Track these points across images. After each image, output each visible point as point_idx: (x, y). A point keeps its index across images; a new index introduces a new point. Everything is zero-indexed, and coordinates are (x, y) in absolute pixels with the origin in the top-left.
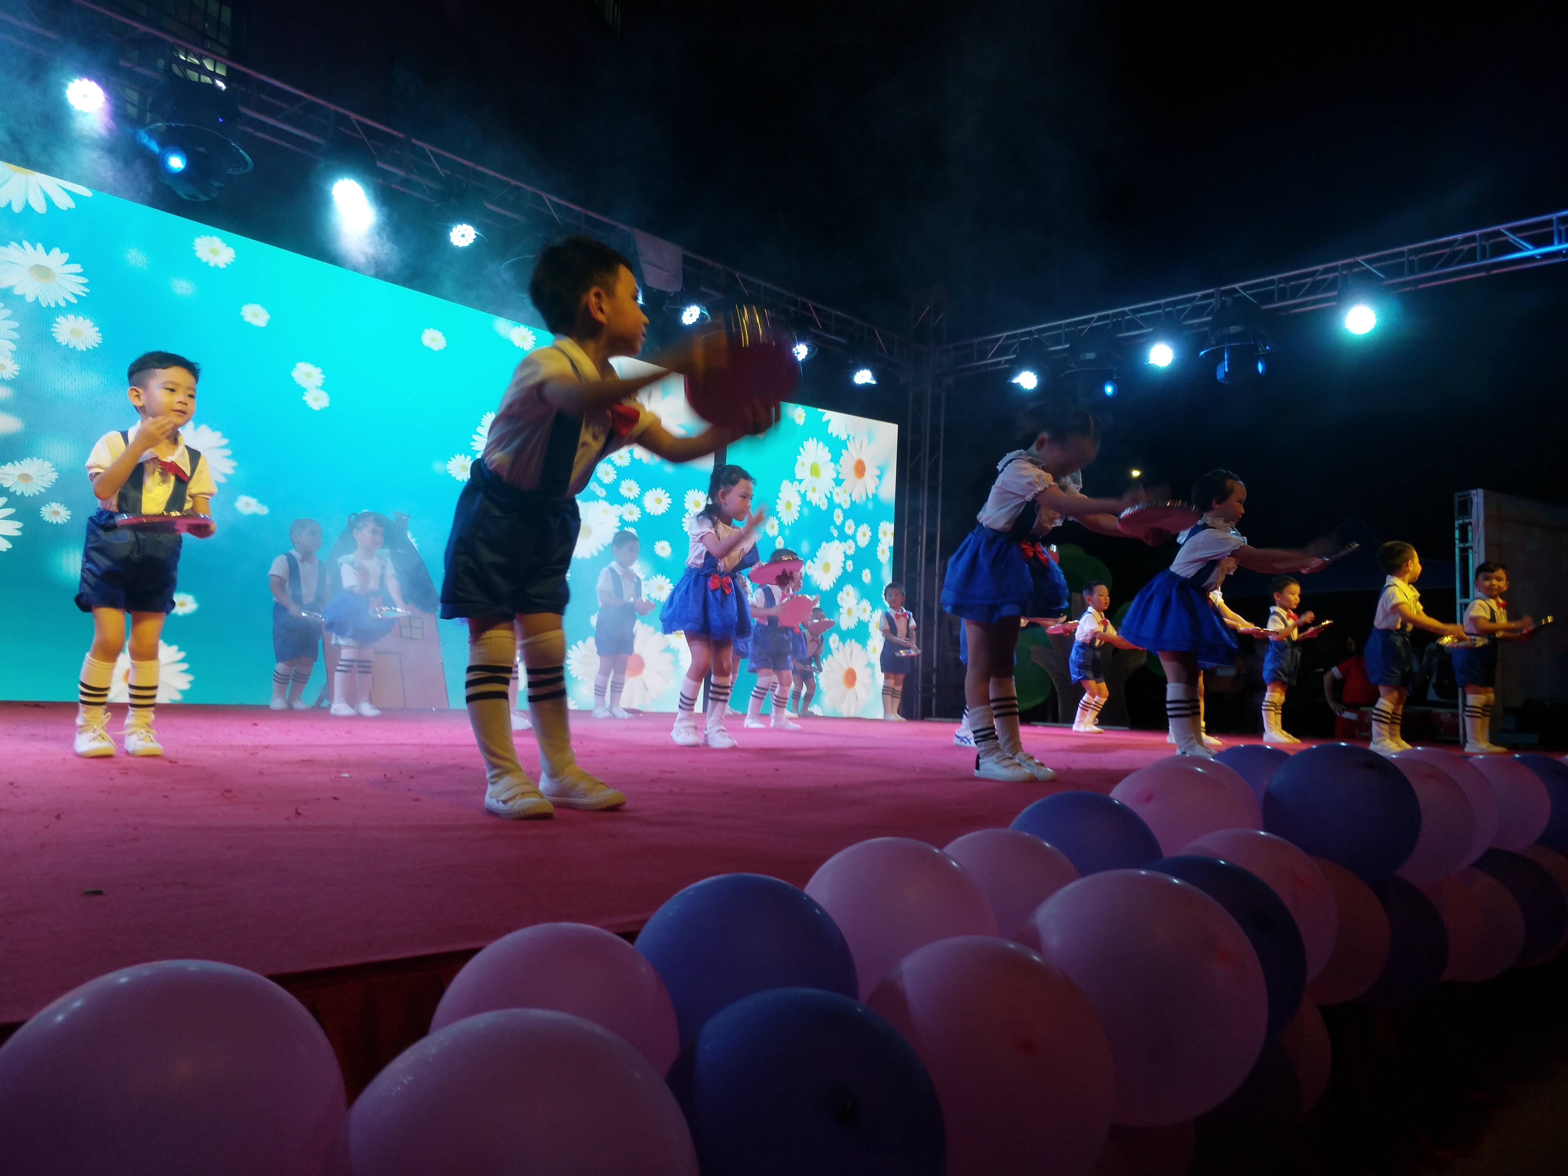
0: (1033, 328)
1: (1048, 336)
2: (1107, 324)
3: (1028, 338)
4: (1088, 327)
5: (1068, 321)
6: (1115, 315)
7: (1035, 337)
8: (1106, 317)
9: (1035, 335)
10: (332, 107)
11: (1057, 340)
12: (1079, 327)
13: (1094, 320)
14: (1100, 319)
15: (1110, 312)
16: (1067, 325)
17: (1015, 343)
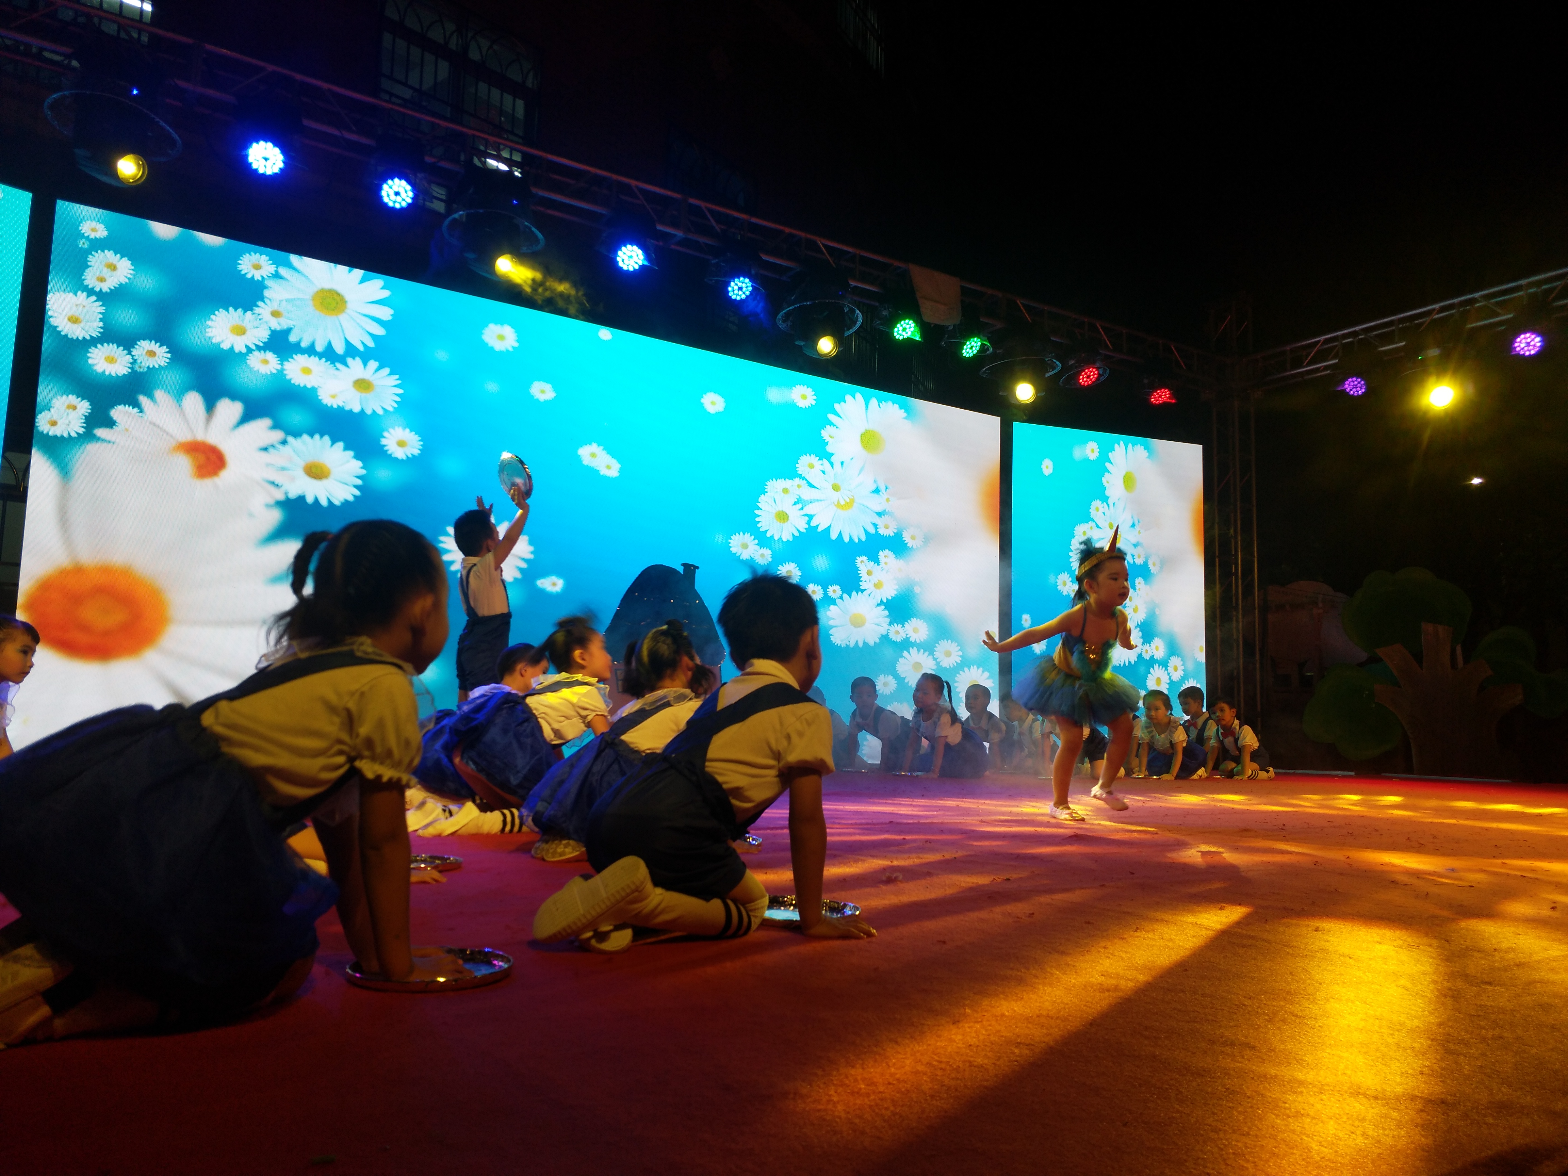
0: (1357, 328)
1: (1376, 335)
2: (1452, 315)
3: (1351, 340)
4: (1427, 320)
5: (1402, 315)
6: (1462, 304)
7: (1360, 337)
8: (1451, 307)
9: (1361, 335)
10: (615, 177)
11: (1387, 338)
12: (1416, 322)
13: (1436, 311)
14: (1443, 309)
15: (1456, 301)
16: (1401, 321)
17: (1336, 346)
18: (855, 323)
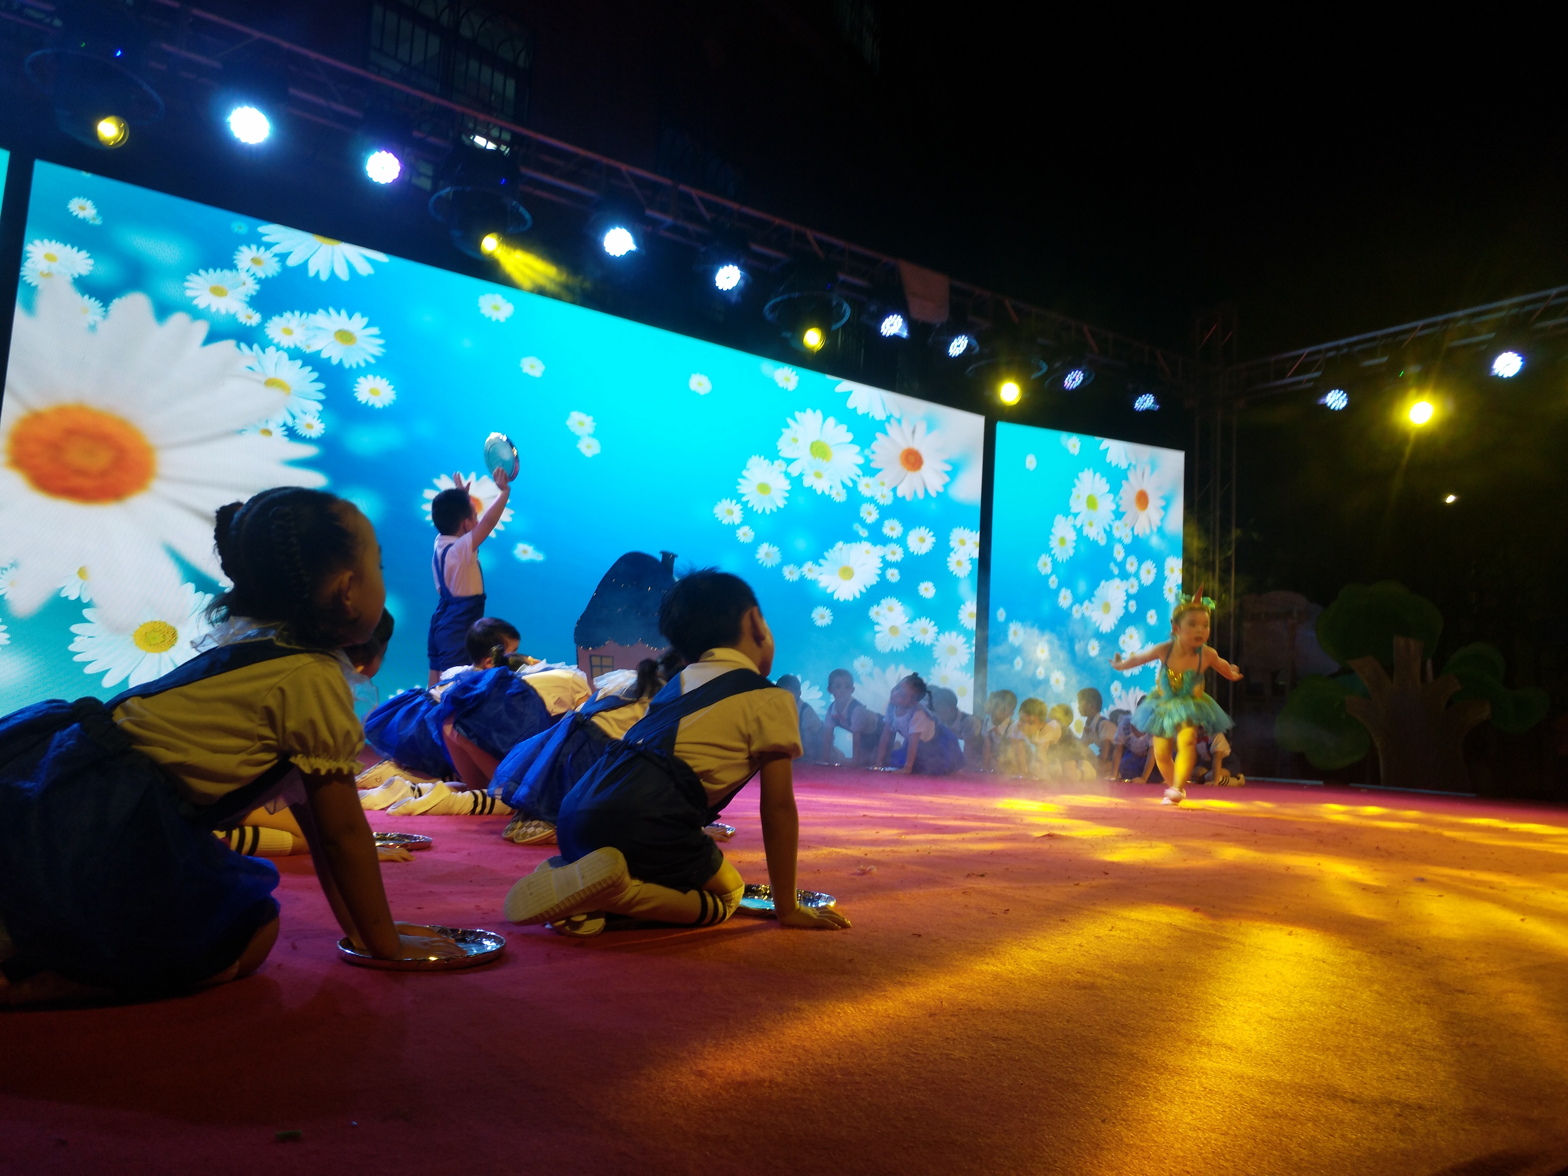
1: (1361, 350)
2: (1433, 334)
3: (1336, 353)
4: (1410, 336)
7: (1344, 351)
8: (1432, 325)
9: (1346, 349)
10: (605, 161)
11: (1370, 353)
12: (1398, 338)
13: (1420, 328)
14: (1427, 327)
15: (1436, 319)
16: (1386, 336)
17: (1320, 359)
18: (843, 317)
